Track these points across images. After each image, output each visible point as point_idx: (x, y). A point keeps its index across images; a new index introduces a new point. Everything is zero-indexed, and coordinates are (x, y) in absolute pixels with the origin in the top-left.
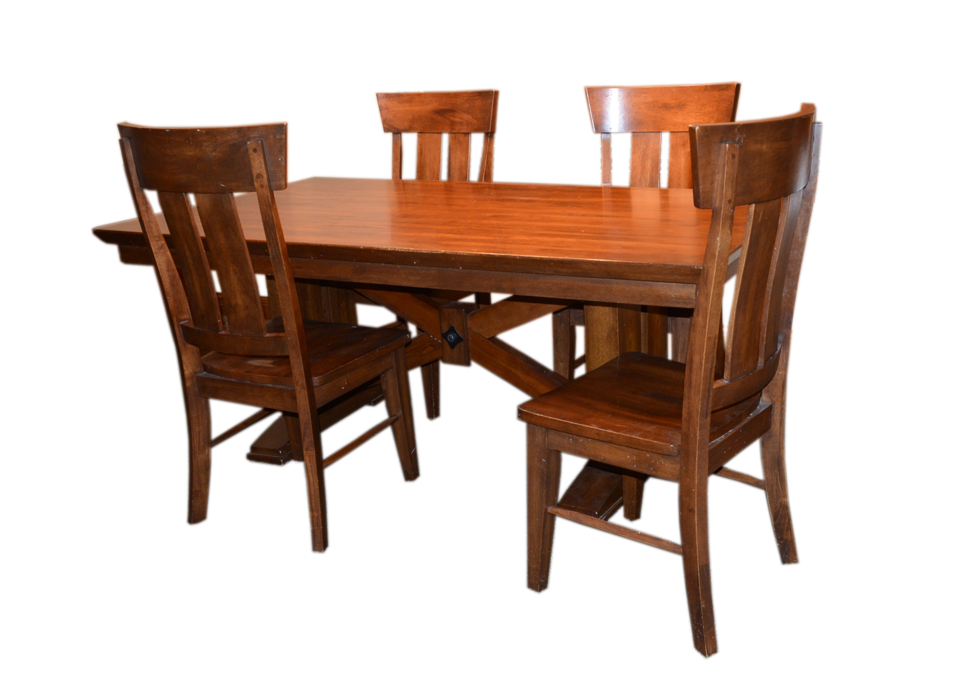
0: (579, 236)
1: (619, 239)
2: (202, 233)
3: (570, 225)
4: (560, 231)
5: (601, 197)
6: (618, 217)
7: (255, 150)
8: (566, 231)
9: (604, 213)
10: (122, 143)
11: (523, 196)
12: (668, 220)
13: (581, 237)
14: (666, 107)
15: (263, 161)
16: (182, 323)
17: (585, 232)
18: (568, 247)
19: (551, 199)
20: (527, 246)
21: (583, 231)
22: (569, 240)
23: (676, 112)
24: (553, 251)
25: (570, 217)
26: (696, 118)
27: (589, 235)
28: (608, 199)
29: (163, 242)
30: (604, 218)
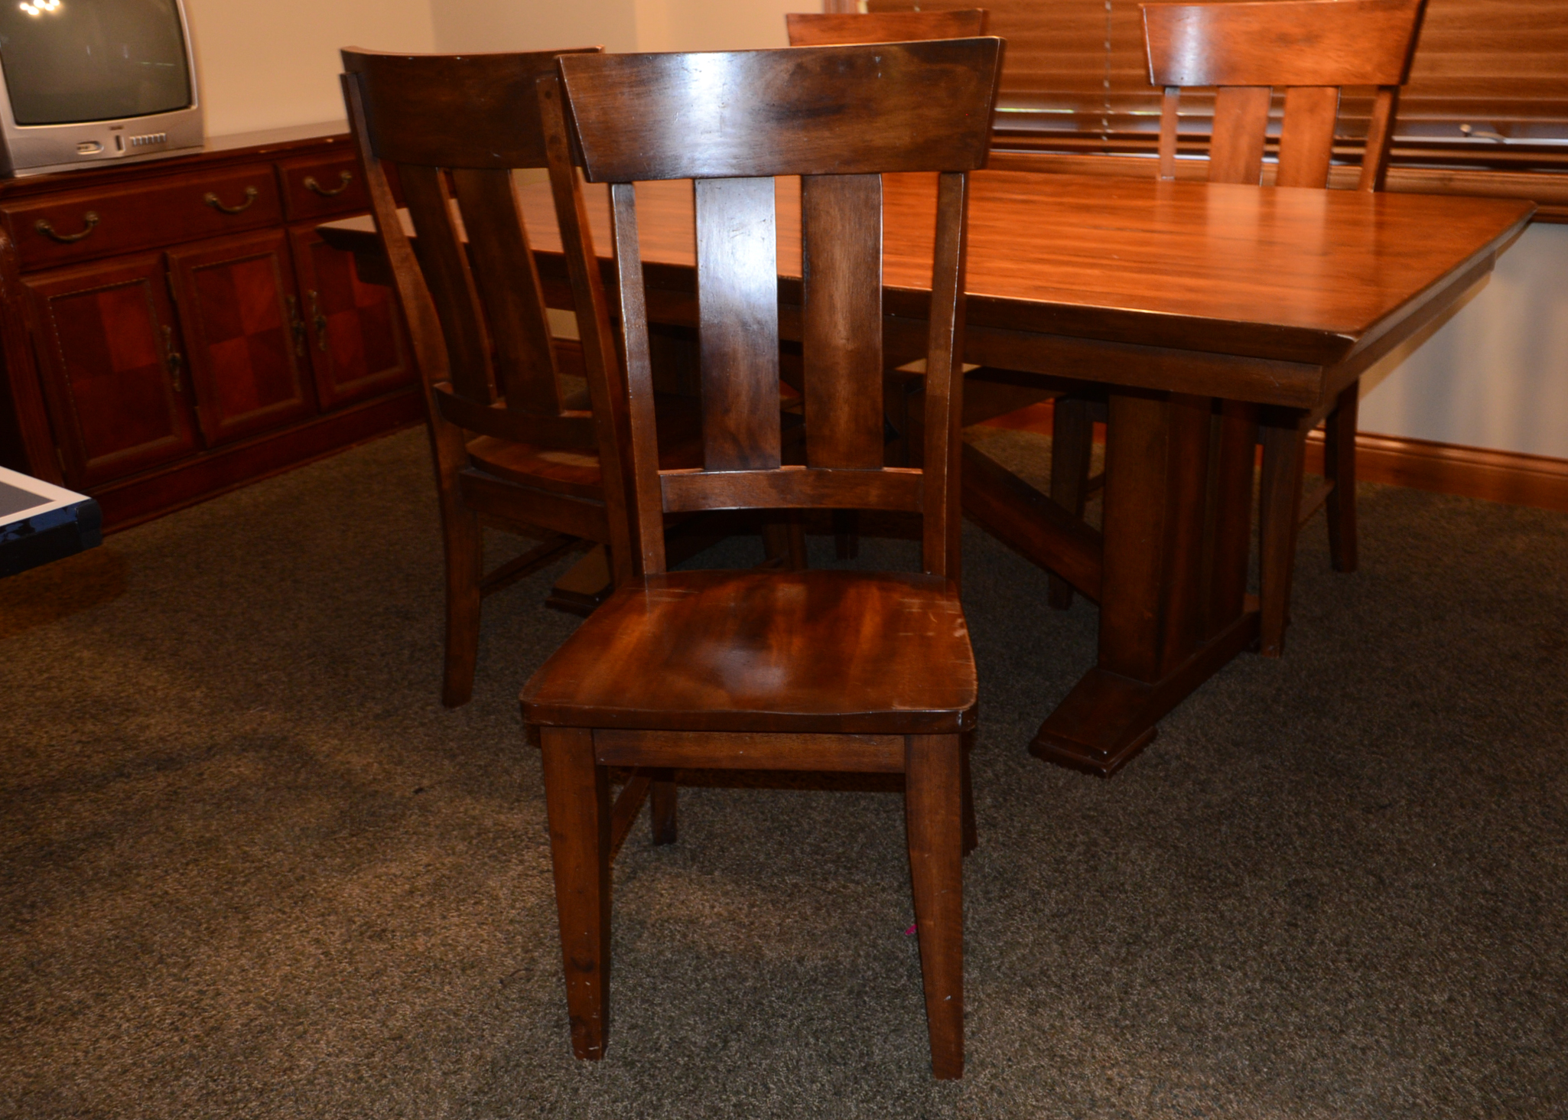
0: (1106, 265)
1: (1180, 274)
2: (463, 237)
3: (1093, 245)
4: (1075, 255)
5: (1154, 198)
6: (1178, 233)
7: (548, 95)
8: (1085, 256)
9: (1158, 226)
10: (344, 79)
11: (1017, 194)
12: (1271, 243)
13: (1110, 267)
14: (1285, 40)
15: (560, 114)
16: (437, 385)
17: (1120, 260)
18: (1084, 284)
19: (1065, 200)
20: (1012, 280)
21: (1115, 257)
22: (1089, 271)
23: (1302, 50)
24: (1057, 291)
25: (1095, 232)
26: (1337, 61)
27: (1127, 264)
28: (1165, 202)
29: (409, 250)
30: (1156, 236)
